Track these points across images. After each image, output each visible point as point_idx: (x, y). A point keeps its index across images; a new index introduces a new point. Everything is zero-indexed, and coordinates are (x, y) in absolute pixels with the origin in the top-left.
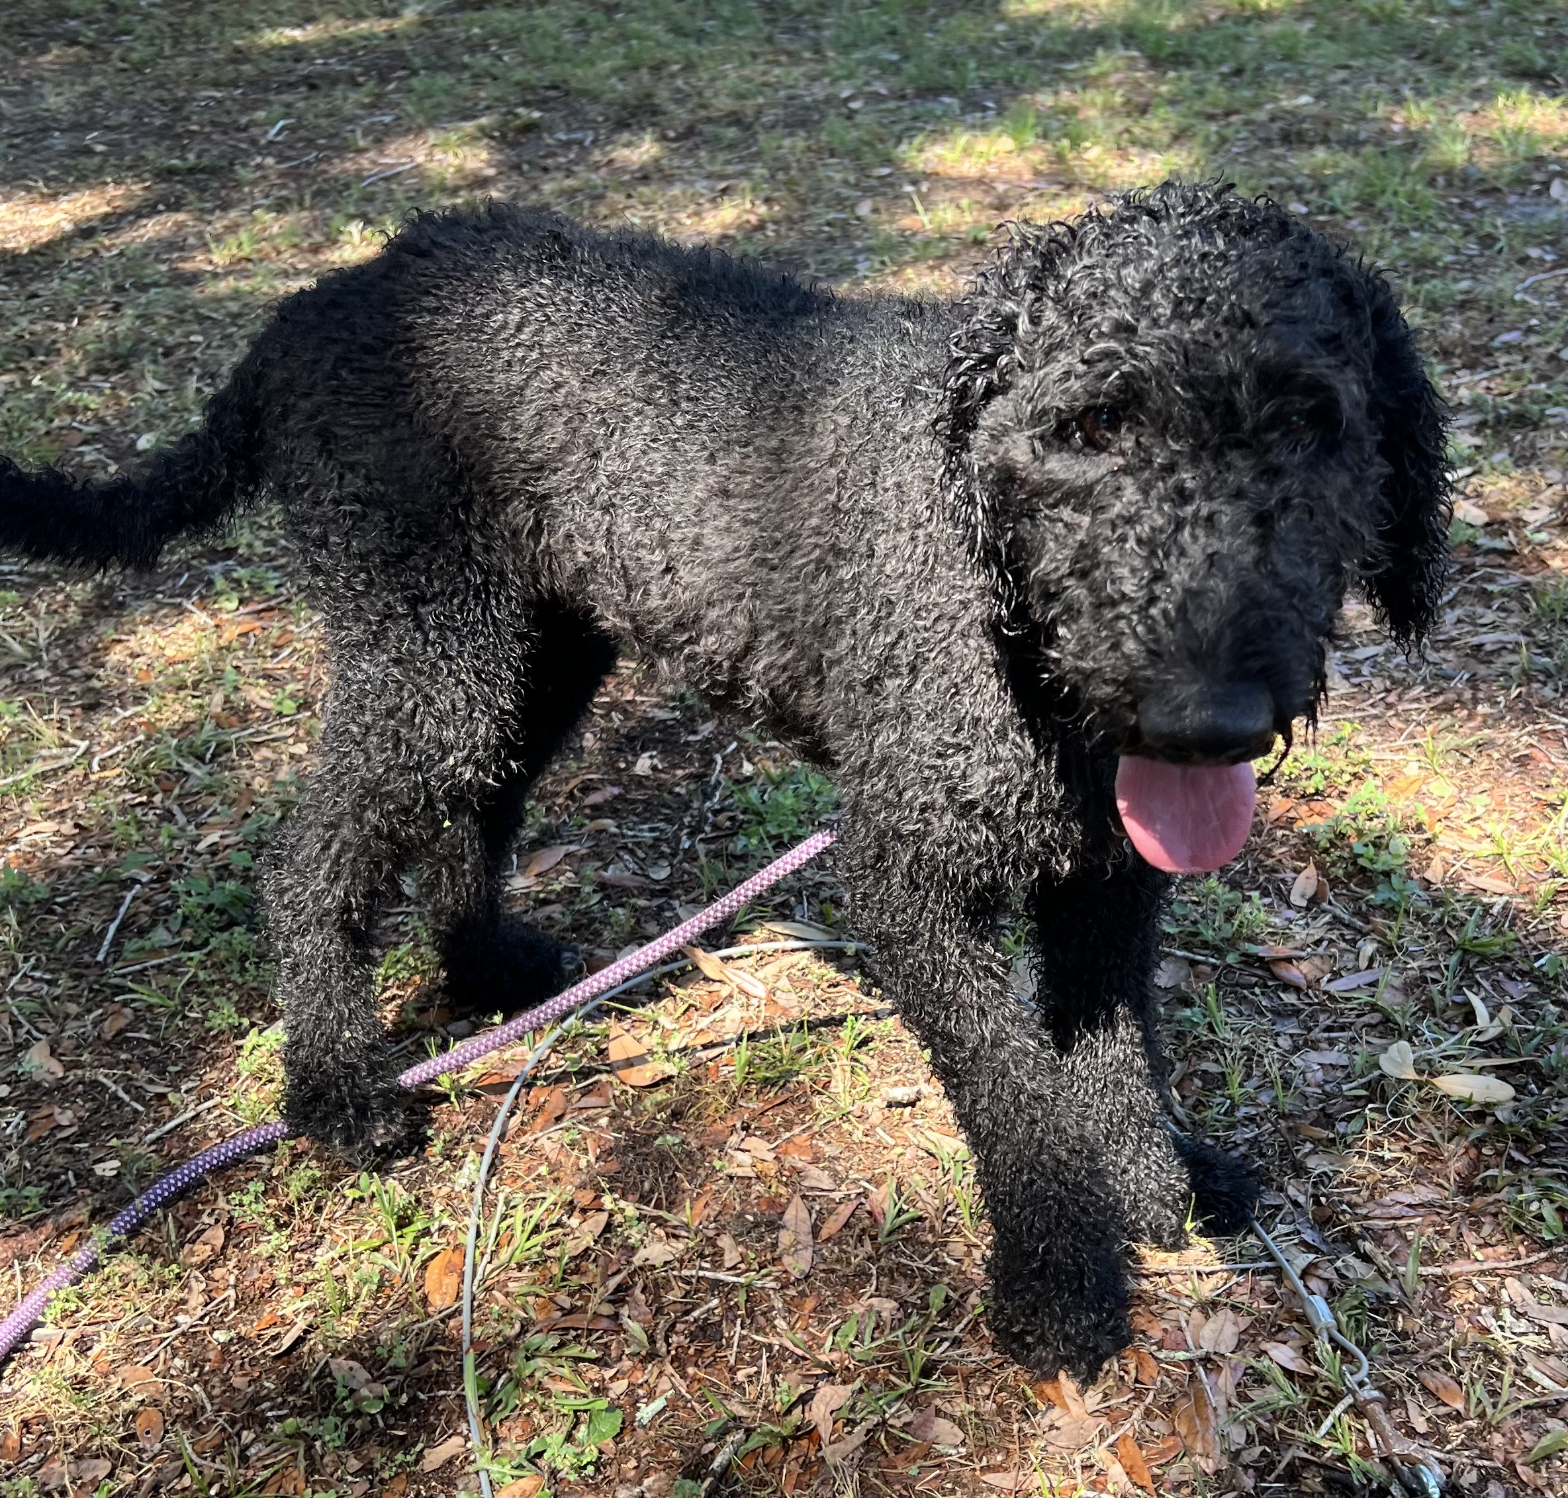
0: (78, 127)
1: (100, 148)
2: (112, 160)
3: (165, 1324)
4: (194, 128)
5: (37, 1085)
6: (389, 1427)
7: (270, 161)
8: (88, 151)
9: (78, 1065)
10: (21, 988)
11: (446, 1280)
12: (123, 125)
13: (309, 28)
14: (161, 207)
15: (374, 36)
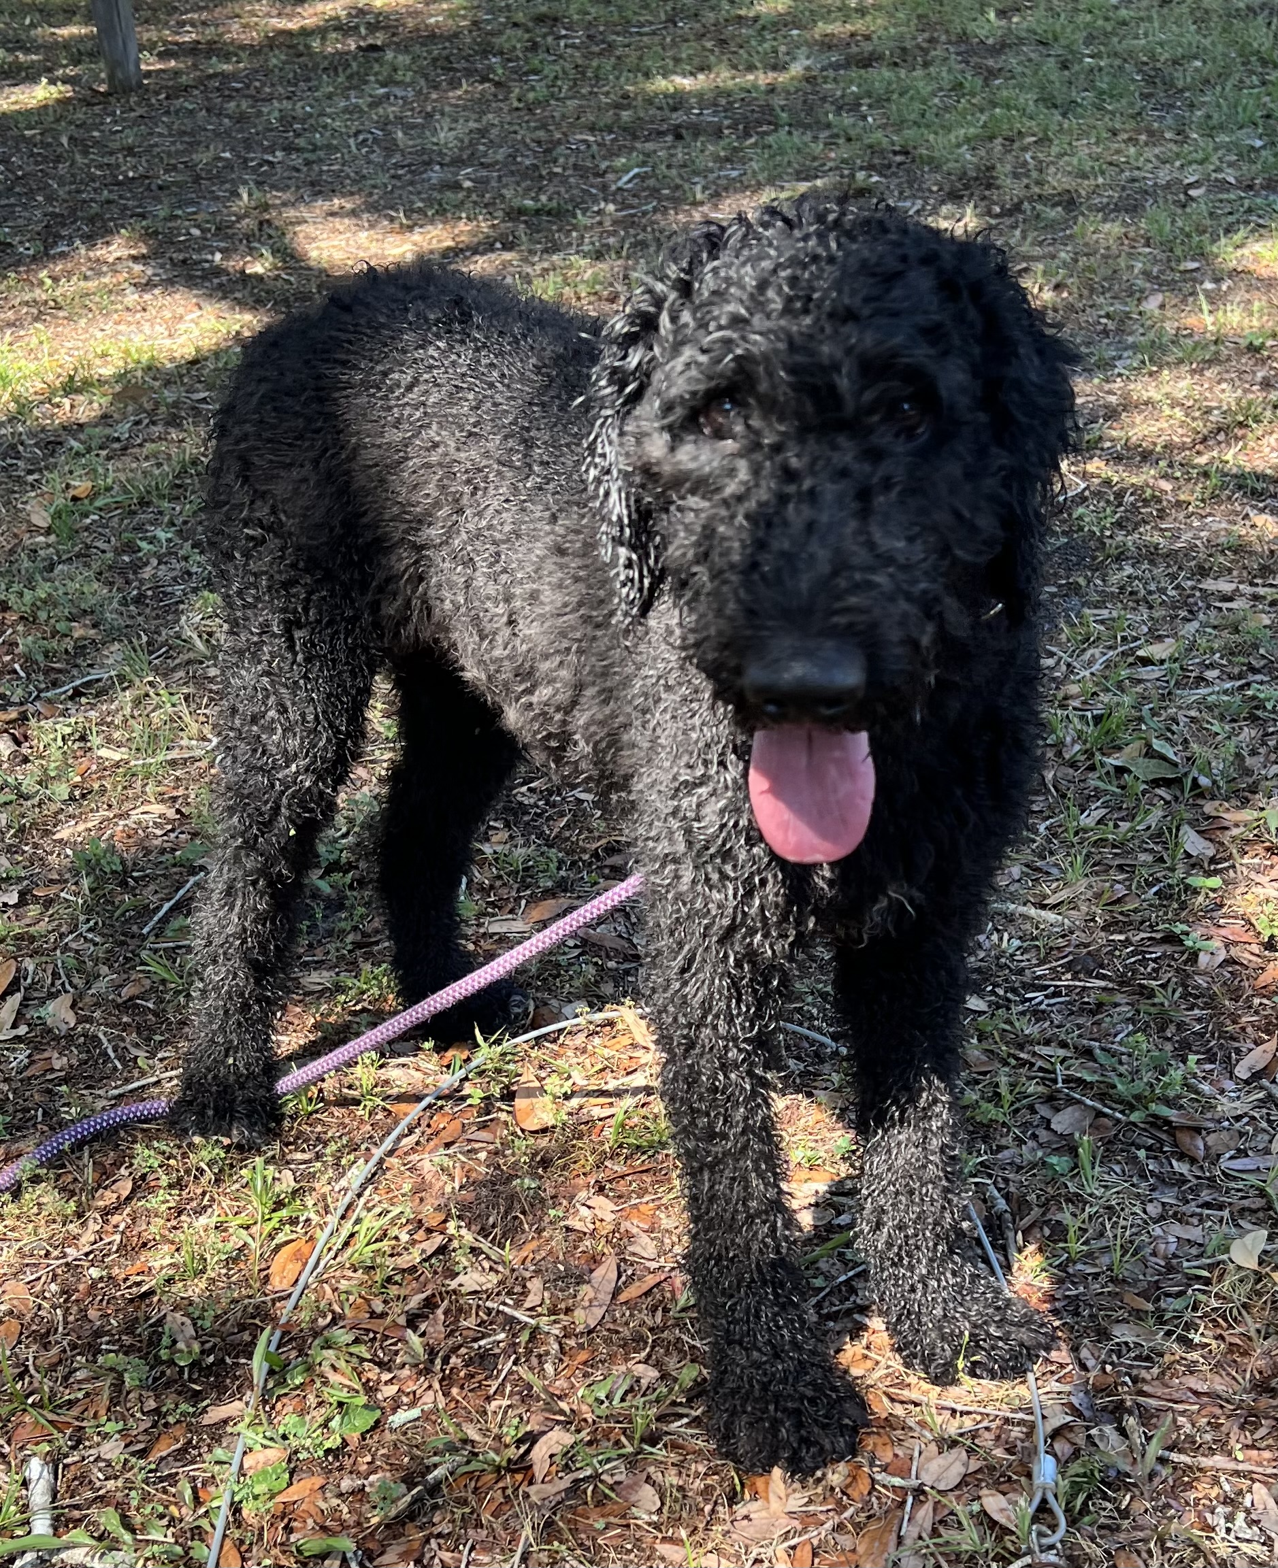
0: (458, 162)
1: (468, 184)
2: (474, 197)
3: (55, 1253)
4: (558, 170)
5: (50, 1031)
6: (191, 1380)
7: (611, 207)
8: (457, 186)
9: (89, 1020)
10: (74, 945)
11: (290, 1266)
12: (497, 162)
13: (701, 77)
14: (498, 245)
15: (756, 87)
